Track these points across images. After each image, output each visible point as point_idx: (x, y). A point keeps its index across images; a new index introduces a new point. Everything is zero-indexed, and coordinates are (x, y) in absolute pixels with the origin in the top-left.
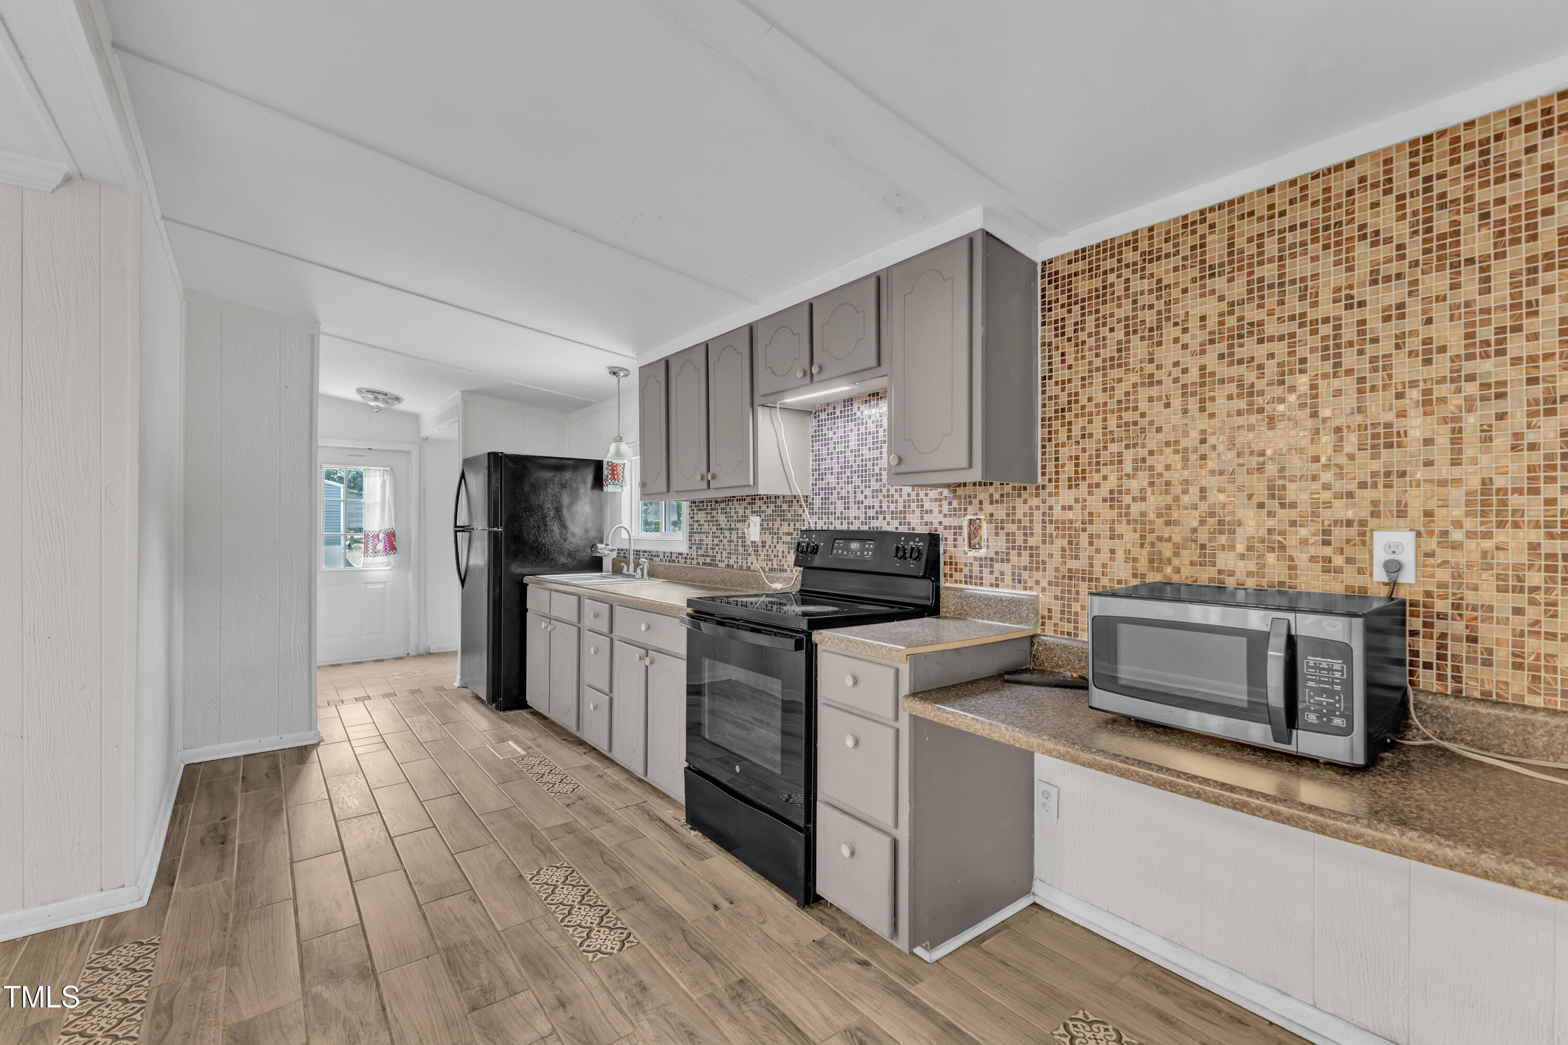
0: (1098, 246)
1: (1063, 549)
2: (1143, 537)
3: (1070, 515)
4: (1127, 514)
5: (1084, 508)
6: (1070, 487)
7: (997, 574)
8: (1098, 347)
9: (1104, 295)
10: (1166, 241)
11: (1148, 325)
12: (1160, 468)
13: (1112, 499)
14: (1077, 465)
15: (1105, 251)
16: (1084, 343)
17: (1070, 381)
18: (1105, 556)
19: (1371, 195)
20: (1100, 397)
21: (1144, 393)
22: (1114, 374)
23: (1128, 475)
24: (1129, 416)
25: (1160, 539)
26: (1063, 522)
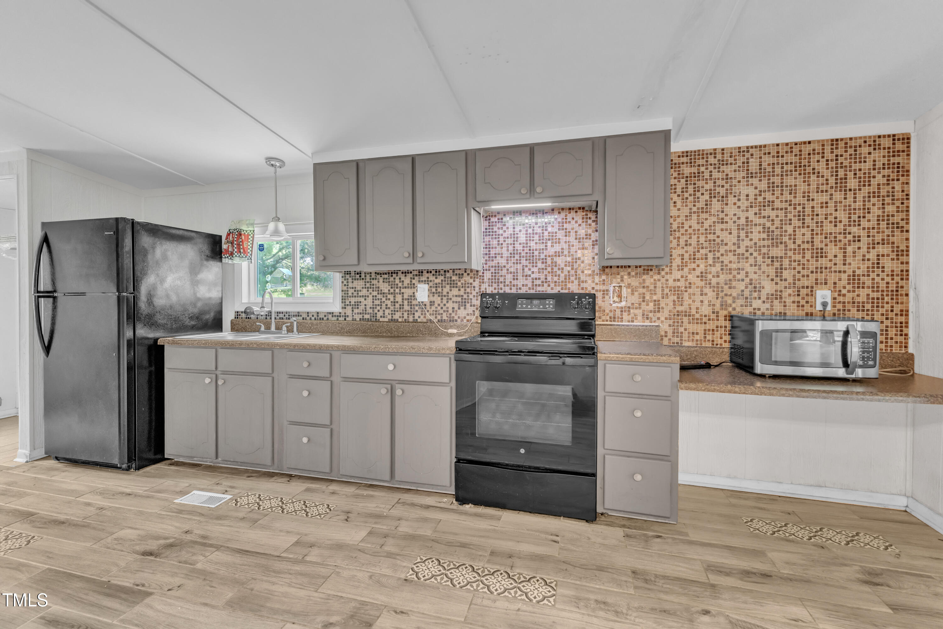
0: (695, 152)
1: (674, 301)
2: (718, 294)
3: (678, 284)
4: (710, 284)
5: (686, 280)
6: (679, 270)
7: (632, 315)
8: (695, 202)
9: (699, 176)
10: (731, 157)
11: (721, 195)
12: (726, 262)
13: (702, 276)
14: (683, 259)
15: (699, 155)
16: (687, 198)
17: (679, 216)
18: (698, 304)
19: (817, 157)
20: (696, 226)
21: (719, 227)
22: (704, 216)
23: (710, 265)
24: (711, 237)
25: (726, 295)
26: (674, 288)
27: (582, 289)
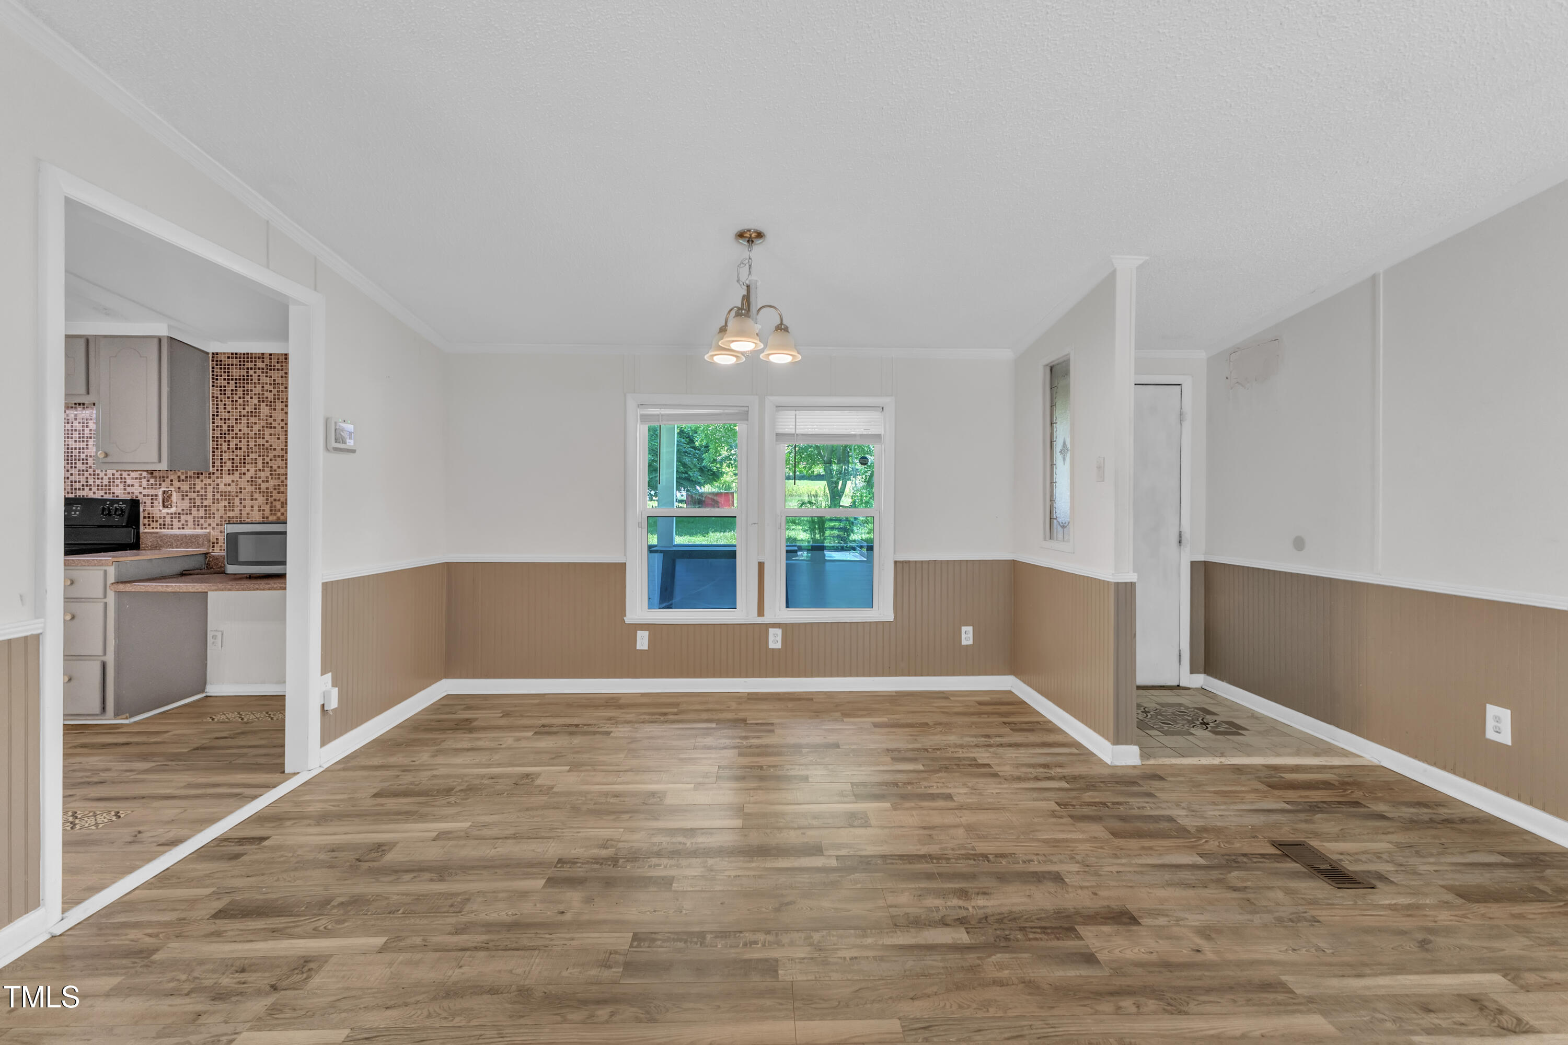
0: (244, 354)
1: (225, 506)
2: (267, 499)
3: (229, 488)
4: (260, 489)
5: (237, 485)
6: (229, 474)
7: (183, 522)
8: (244, 405)
9: (247, 380)
10: (278, 362)
11: (269, 400)
12: (275, 467)
13: (252, 481)
14: (233, 463)
15: (248, 358)
16: (236, 401)
17: (229, 419)
18: (248, 509)
20: (245, 430)
21: (267, 432)
22: (252, 420)
23: (260, 470)
24: (260, 441)
25: (275, 500)
26: (225, 492)
27: (129, 493)
